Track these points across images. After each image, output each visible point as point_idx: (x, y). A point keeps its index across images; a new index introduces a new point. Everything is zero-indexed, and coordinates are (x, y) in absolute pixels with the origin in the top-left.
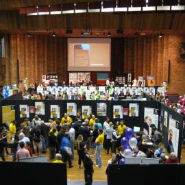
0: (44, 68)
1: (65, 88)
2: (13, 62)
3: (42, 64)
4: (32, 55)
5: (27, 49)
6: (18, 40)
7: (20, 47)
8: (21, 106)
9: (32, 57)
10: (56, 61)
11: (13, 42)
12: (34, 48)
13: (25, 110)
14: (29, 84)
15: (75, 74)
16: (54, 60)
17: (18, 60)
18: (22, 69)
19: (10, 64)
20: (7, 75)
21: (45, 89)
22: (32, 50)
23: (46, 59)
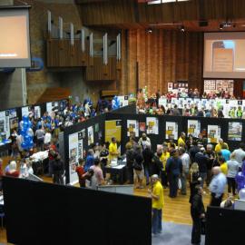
0: (171, 73)
1: (196, 100)
2: (131, 65)
3: (168, 68)
4: (156, 56)
5: (149, 49)
6: (138, 36)
7: (141, 45)
8: (130, 122)
9: (156, 59)
10: (187, 64)
11: (131, 40)
12: (158, 48)
13: (133, 126)
14: (151, 93)
15: (213, 81)
16: (185, 62)
17: (137, 63)
18: (142, 75)
19: (127, 68)
20: (123, 82)
21: (169, 101)
22: (156, 50)
23: (174, 62)
